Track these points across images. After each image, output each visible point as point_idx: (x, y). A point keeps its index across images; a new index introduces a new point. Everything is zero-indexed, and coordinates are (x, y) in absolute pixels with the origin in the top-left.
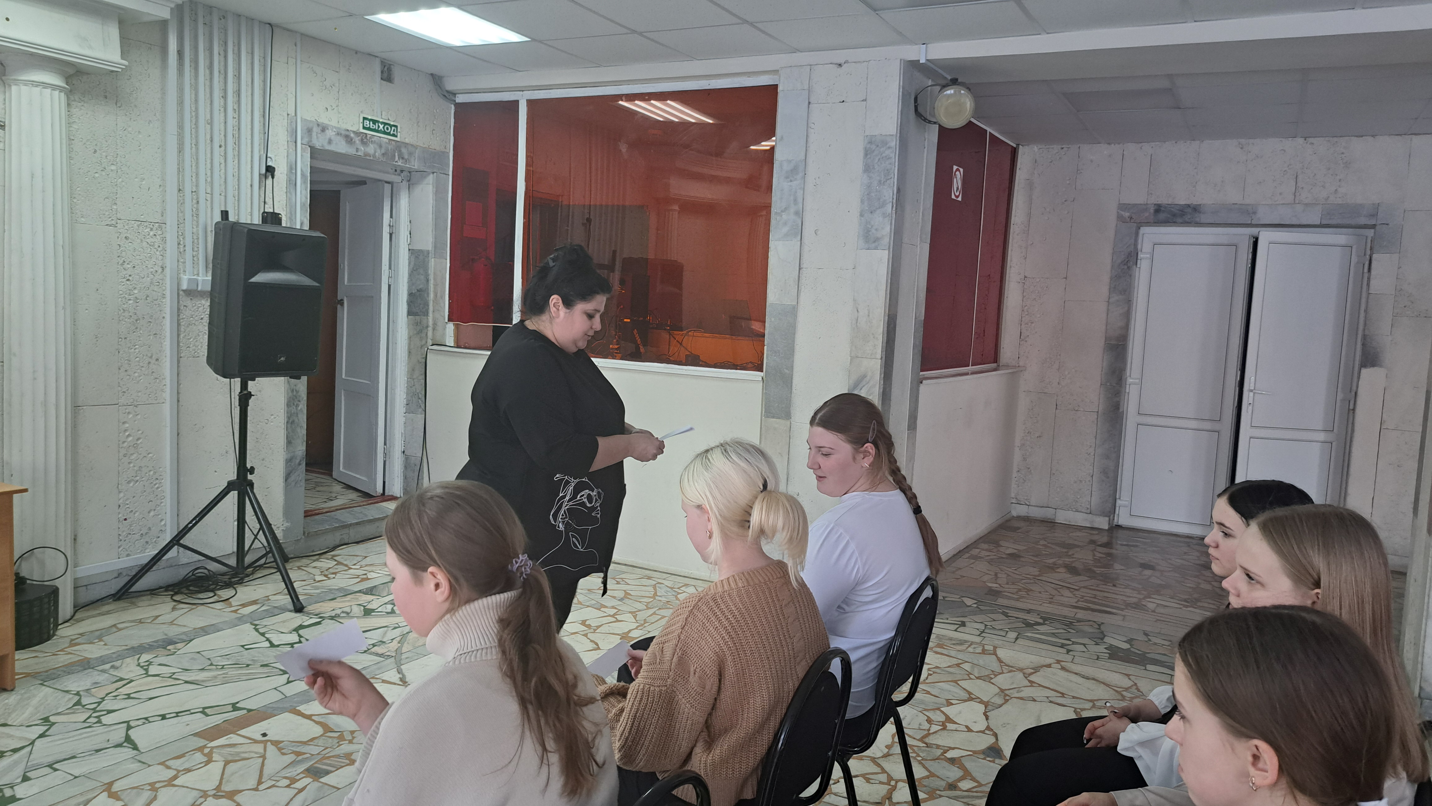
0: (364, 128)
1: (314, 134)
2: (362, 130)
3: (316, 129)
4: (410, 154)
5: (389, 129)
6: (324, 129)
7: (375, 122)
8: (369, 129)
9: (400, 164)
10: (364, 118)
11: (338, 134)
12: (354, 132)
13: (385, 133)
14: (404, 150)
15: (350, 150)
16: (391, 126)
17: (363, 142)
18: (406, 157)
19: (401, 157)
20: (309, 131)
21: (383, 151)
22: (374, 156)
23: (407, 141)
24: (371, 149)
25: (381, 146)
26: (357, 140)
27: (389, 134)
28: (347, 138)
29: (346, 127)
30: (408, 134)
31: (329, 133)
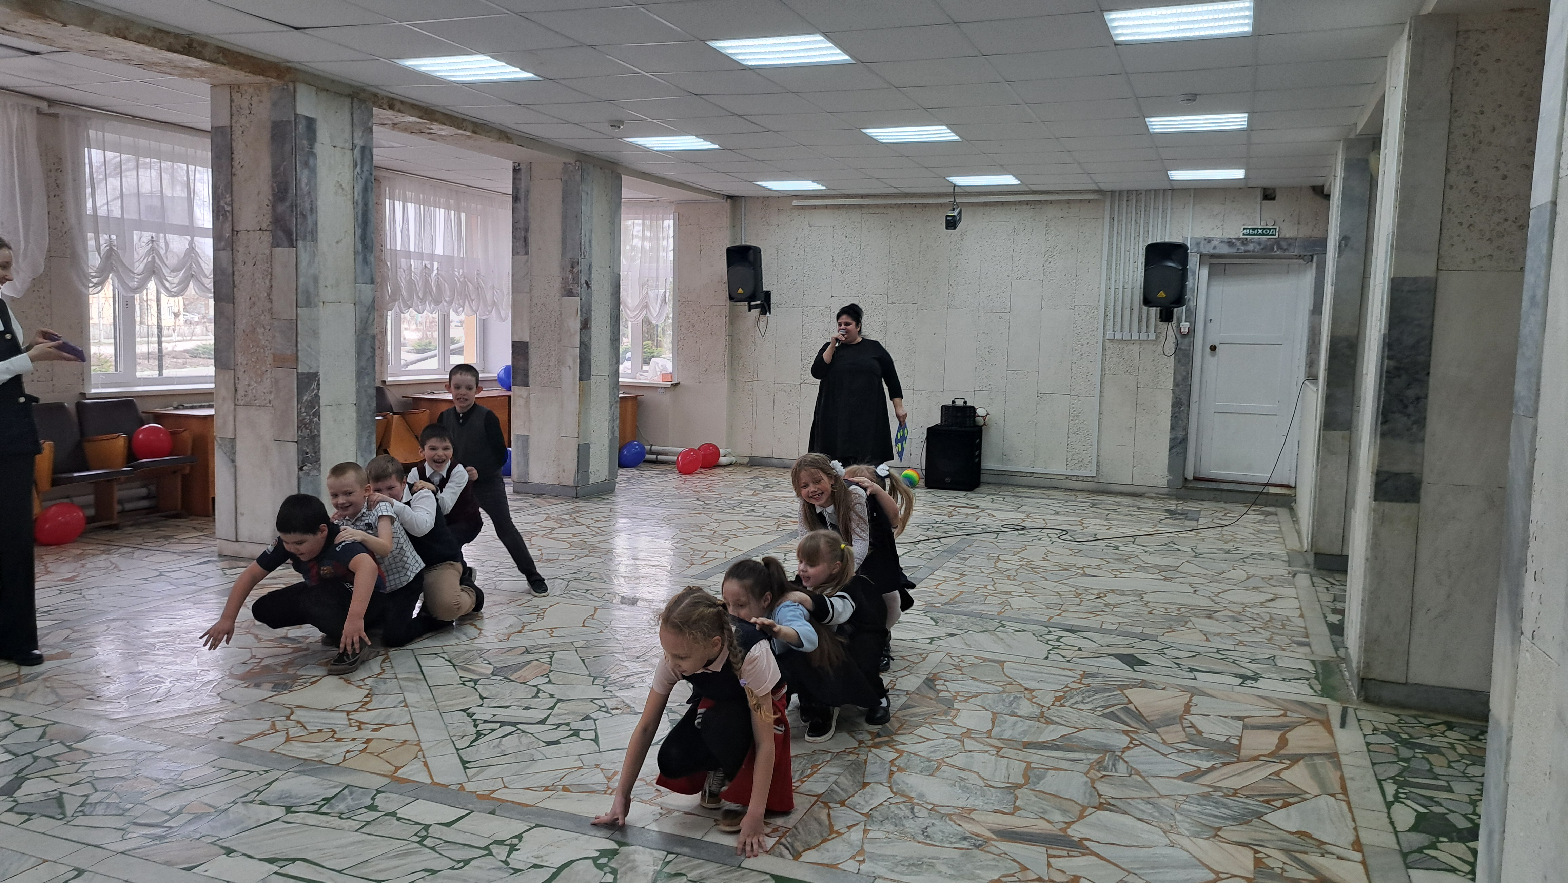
0: (1244, 234)
1: (1202, 246)
2: (1242, 236)
3: (1203, 242)
4: (1290, 245)
5: (1265, 231)
6: (1209, 241)
7: (1254, 229)
8: (1249, 234)
9: (1278, 253)
10: (1244, 229)
11: (1222, 242)
12: (1235, 239)
13: (1264, 234)
14: (1284, 244)
15: (1232, 251)
16: (1270, 229)
17: (1244, 244)
18: (1285, 247)
19: (1280, 247)
20: (1198, 244)
21: (1262, 247)
22: (1253, 251)
23: (1287, 236)
24: (1251, 247)
25: (1260, 244)
26: (1238, 243)
27: (1268, 235)
28: (1230, 243)
29: (1228, 236)
30: (1288, 231)
31: (1214, 243)
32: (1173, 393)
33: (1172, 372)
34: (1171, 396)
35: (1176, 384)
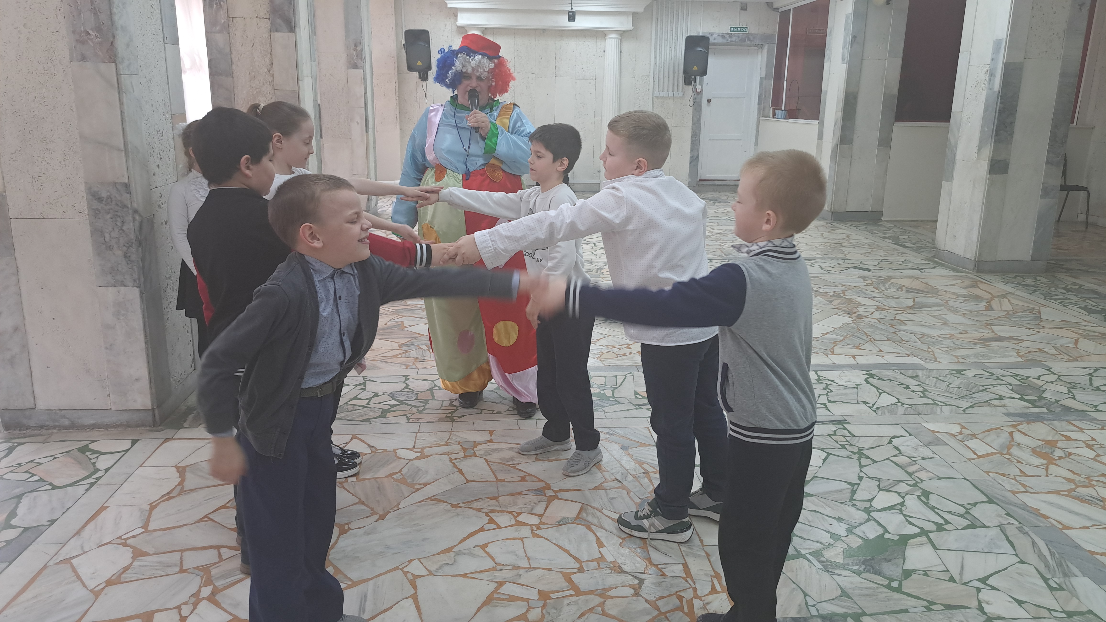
0: (730, 31)
4: (754, 38)
5: (742, 29)
6: (712, 35)
7: (736, 28)
8: (733, 31)
9: (748, 43)
10: (731, 27)
11: (719, 35)
12: (726, 34)
13: (741, 31)
14: (751, 37)
15: (724, 41)
16: (744, 28)
17: (730, 37)
18: (752, 39)
19: (749, 40)
21: (740, 39)
22: (735, 42)
23: (753, 33)
24: (734, 39)
25: (739, 37)
26: (727, 36)
27: (743, 31)
28: (723, 36)
29: (722, 32)
30: (753, 29)
31: (715, 36)
32: (692, 129)
33: (692, 116)
34: (691, 130)
35: (693, 124)
